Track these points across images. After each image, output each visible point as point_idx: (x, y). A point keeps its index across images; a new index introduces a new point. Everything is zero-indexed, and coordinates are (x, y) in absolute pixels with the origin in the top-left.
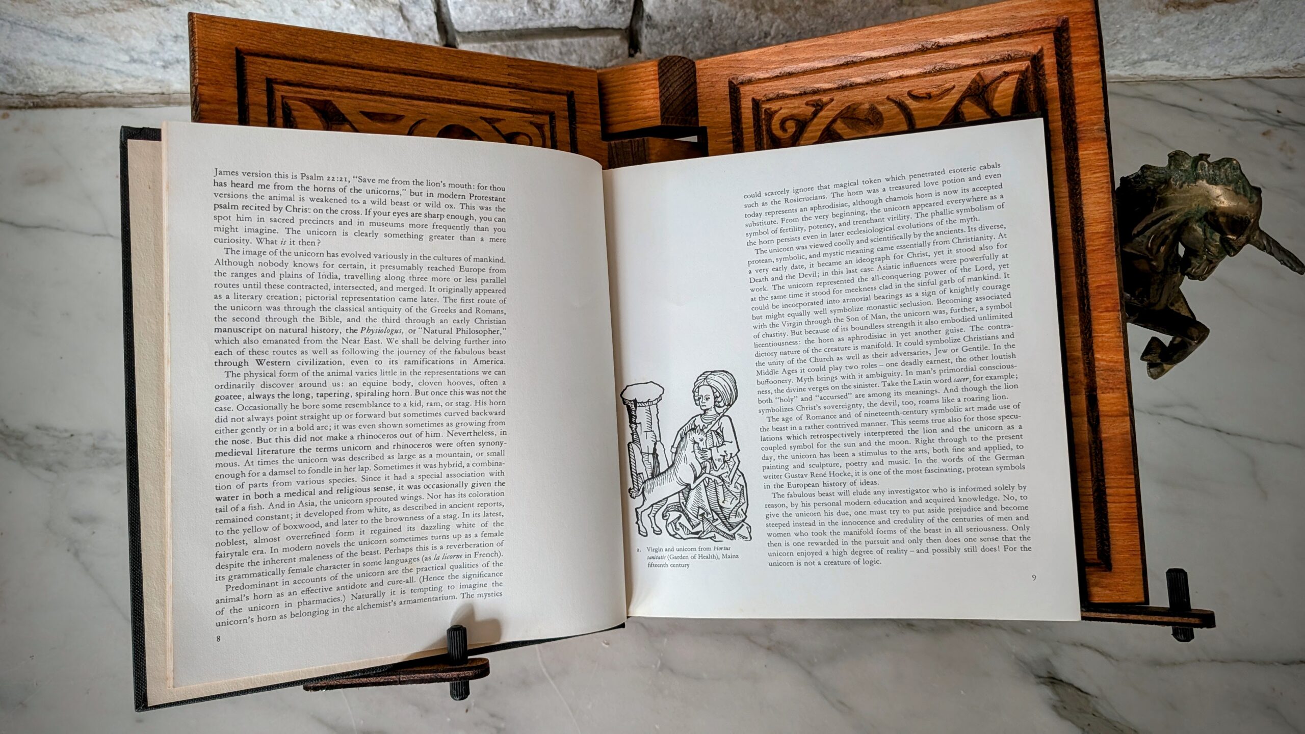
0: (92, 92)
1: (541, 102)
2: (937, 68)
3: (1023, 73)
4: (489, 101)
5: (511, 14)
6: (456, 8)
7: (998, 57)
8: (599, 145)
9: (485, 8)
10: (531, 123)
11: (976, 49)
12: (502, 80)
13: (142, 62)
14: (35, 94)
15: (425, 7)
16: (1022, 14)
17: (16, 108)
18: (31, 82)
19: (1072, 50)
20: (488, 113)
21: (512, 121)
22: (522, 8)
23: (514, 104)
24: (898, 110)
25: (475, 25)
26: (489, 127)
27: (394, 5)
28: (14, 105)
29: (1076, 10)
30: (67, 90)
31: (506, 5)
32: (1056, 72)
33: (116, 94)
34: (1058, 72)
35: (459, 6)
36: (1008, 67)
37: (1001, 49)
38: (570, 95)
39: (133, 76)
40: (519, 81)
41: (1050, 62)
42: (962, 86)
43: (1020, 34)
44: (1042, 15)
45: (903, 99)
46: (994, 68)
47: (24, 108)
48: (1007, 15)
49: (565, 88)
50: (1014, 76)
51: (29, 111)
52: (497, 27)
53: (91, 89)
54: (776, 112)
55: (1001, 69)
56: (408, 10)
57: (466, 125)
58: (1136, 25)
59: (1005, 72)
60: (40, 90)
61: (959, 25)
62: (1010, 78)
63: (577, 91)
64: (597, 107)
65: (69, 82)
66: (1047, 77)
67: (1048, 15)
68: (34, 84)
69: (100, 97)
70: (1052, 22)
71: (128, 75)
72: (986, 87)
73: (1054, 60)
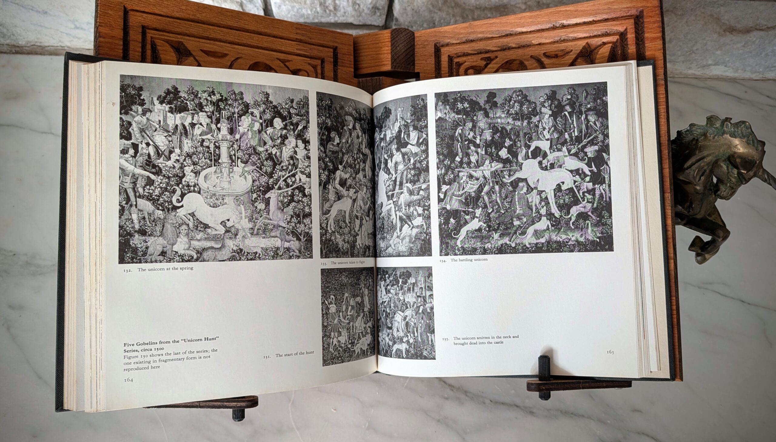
0: (52, 46)
1: (316, 51)
2: (562, 39)
3: (614, 43)
4: (283, 49)
5: (310, 12)
6: (276, 6)
7: (600, 33)
8: (352, 81)
9: (293, 7)
10: (309, 64)
11: (586, 28)
12: (292, 36)
13: (82, 29)
14: (17, 45)
15: (257, 5)
16: (615, 7)
17: (5, 53)
18: (15, 38)
19: (645, 30)
20: (282, 56)
21: (297, 62)
22: (316, 9)
23: (299, 52)
24: (537, 64)
25: (287, 18)
26: (282, 65)
27: (237, 2)
28: (4, 51)
29: (648, 5)
30: (36, 44)
31: (306, 6)
32: (634, 42)
33: (66, 48)
34: (636, 43)
35: (277, 6)
36: (605, 39)
37: (602, 28)
38: (335, 49)
39: (77, 38)
40: (303, 38)
41: (631, 36)
42: (576, 50)
43: (613, 19)
44: (628, 8)
45: (540, 58)
46: (596, 40)
47: (9, 53)
48: (606, 7)
49: (332, 44)
50: (609, 45)
51: (13, 55)
52: (302, 20)
53: (51, 44)
54: (462, 64)
55: (601, 40)
56: (246, 6)
57: (267, 62)
58: (705, 42)
59: (603, 42)
60: (20, 43)
61: (576, 13)
62: (606, 46)
63: (339, 46)
64: (352, 57)
65: (38, 39)
66: (629, 46)
67: (631, 8)
68: (17, 39)
69: (56, 50)
70: (634, 12)
71: (73, 37)
72: (592, 51)
73: (634, 35)
